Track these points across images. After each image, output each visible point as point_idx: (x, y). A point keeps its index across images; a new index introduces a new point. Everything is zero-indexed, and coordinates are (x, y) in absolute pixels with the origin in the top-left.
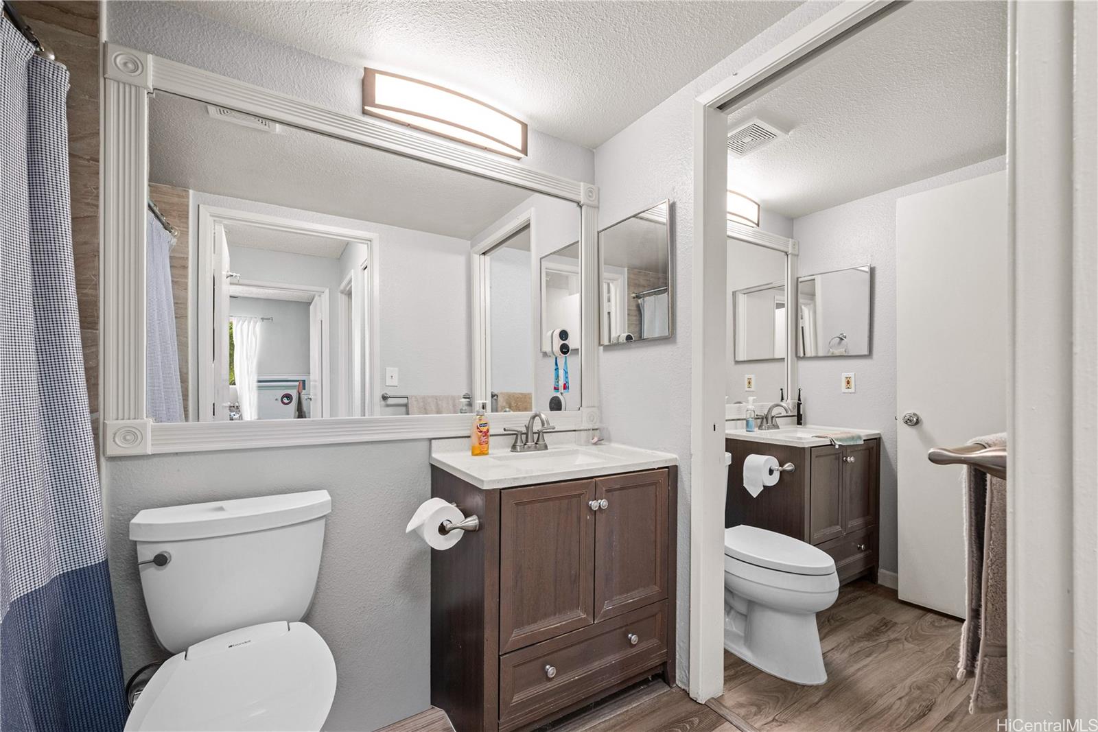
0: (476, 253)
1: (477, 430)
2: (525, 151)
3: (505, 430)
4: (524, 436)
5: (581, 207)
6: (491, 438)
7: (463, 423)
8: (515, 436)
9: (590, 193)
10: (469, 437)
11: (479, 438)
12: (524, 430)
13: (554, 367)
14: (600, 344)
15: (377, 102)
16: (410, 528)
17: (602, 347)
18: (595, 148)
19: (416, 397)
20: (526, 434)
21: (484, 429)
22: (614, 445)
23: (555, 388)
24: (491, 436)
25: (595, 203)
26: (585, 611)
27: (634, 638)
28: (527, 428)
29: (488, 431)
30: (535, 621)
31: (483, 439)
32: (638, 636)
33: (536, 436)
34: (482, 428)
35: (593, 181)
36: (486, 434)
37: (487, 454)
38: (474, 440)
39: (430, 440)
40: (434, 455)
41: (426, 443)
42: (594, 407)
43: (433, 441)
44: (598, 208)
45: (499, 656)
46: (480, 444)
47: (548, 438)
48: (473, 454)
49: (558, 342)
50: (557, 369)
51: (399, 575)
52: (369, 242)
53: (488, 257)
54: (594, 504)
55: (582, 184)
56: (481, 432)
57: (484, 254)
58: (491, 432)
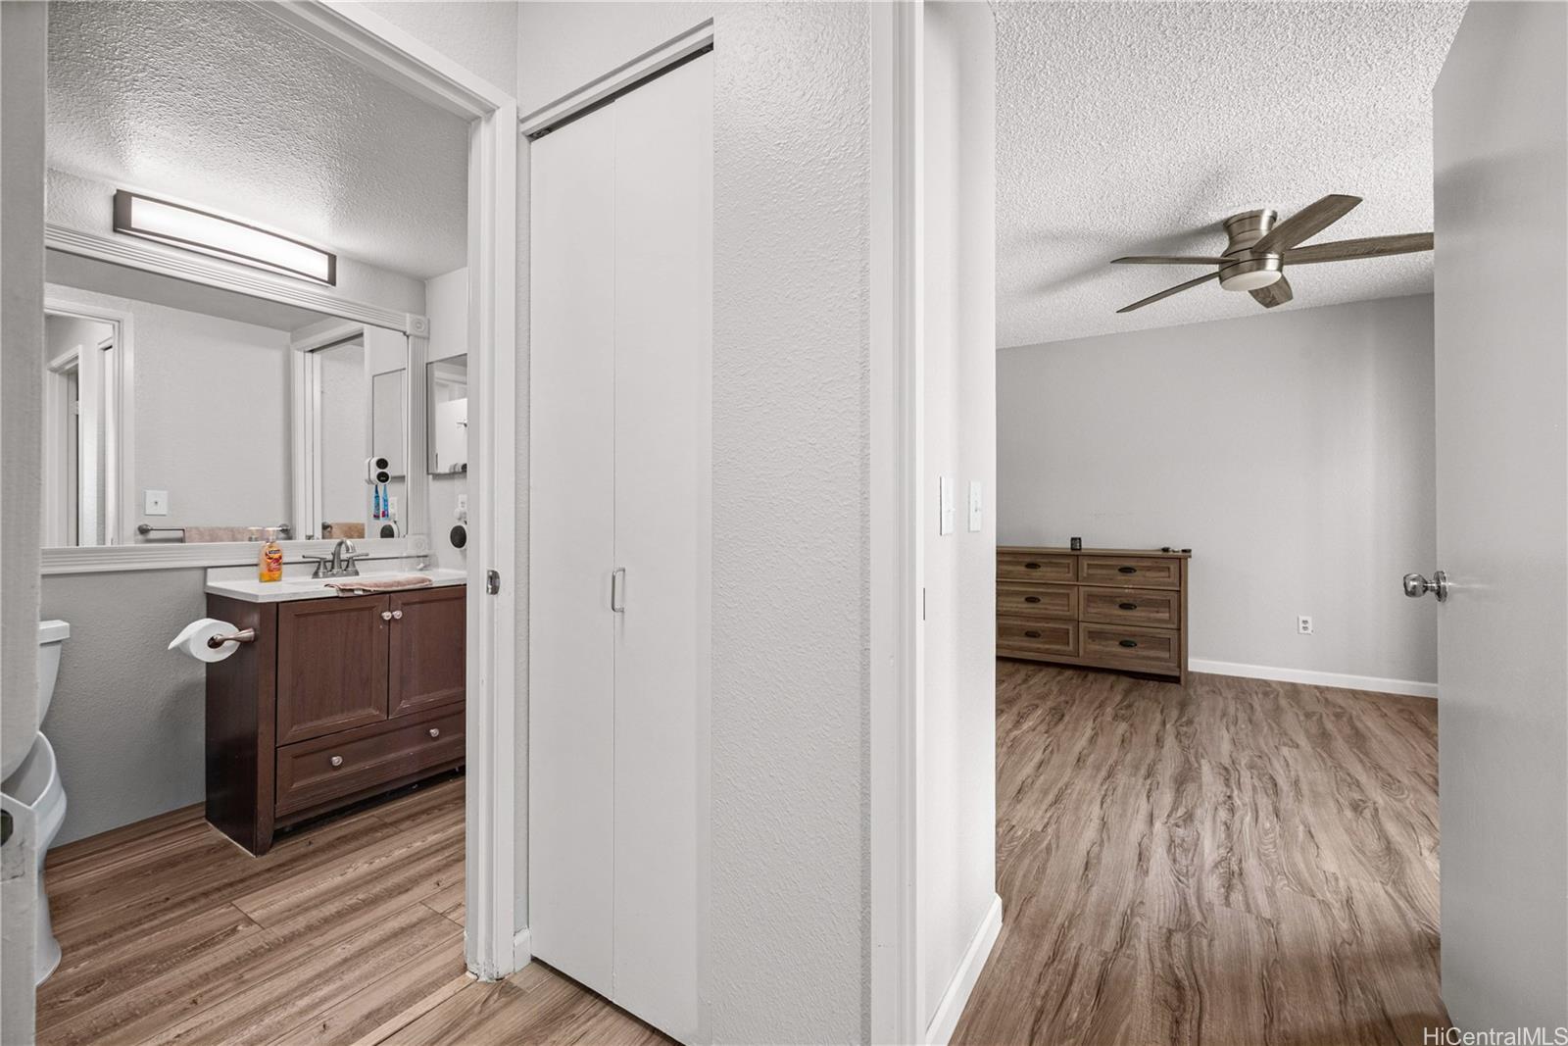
0: (298, 350)
1: (265, 558)
2: (332, 281)
3: (304, 557)
4: (329, 565)
5: (408, 337)
6: (284, 566)
7: (249, 552)
8: (317, 564)
9: (417, 324)
10: (256, 565)
11: (269, 564)
12: (330, 557)
13: (374, 494)
14: (428, 474)
15: (133, 226)
16: (172, 645)
17: (431, 476)
18: (426, 279)
19: (197, 528)
20: (333, 562)
21: (276, 556)
22: (440, 570)
23: (375, 516)
24: (285, 564)
25: (425, 334)
26: (379, 709)
27: (434, 732)
28: (334, 554)
29: (280, 558)
30: (318, 717)
31: (273, 565)
32: (440, 732)
33: (344, 564)
34: (271, 555)
35: (424, 313)
36: (278, 560)
37: (280, 580)
38: (263, 567)
39: (205, 568)
40: (209, 584)
41: (199, 574)
42: (423, 534)
43: (209, 570)
44: (429, 339)
45: (276, 748)
46: (270, 570)
47: (359, 566)
48: (261, 581)
49: (375, 471)
50: (377, 497)
51: (162, 709)
52: (116, 324)
53: (317, 356)
54: (387, 615)
55: (408, 315)
56: (270, 558)
57: (312, 351)
58: (285, 559)
